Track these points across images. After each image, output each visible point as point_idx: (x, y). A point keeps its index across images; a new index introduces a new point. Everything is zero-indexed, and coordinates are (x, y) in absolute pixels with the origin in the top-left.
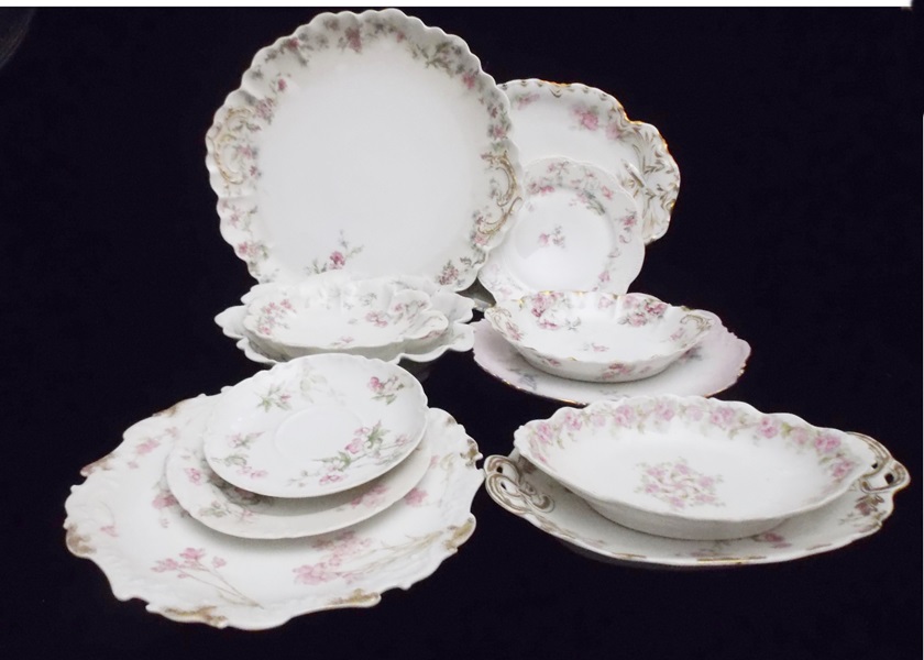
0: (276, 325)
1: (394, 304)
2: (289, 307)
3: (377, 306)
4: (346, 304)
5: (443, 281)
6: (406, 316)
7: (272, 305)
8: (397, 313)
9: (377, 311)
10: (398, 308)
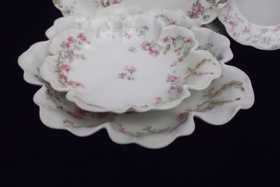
0: (75, 58)
1: (163, 36)
2: (84, 39)
3: (149, 37)
4: (127, 34)
5: (192, 15)
6: (172, 48)
7: (70, 39)
8: (165, 45)
9: (150, 41)
10: (166, 40)
